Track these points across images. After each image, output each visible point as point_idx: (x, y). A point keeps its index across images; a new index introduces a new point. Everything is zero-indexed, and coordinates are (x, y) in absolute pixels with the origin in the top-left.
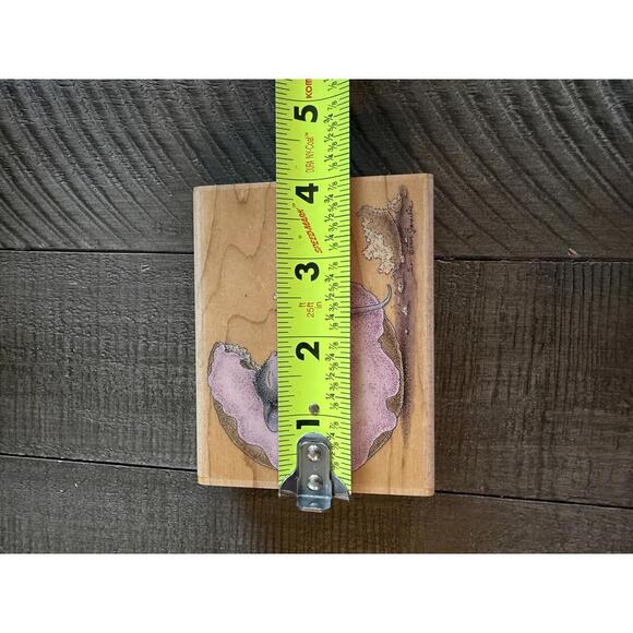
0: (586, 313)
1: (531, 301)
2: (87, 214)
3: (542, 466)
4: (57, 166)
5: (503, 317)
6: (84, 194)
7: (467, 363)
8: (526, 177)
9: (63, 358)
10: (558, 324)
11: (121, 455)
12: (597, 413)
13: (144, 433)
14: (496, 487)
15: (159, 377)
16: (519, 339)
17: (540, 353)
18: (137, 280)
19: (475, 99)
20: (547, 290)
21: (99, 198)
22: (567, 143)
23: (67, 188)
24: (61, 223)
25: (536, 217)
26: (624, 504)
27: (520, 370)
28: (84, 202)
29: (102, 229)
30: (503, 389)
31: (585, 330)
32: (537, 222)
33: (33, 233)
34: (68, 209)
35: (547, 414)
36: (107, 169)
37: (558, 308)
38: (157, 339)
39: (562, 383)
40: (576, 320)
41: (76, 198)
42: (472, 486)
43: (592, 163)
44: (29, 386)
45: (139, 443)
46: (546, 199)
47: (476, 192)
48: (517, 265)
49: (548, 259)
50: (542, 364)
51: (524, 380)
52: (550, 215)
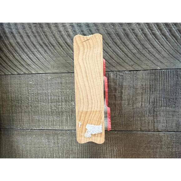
0: (163, 83)
1: (149, 81)
2: (33, 64)
3: (155, 123)
4: (25, 52)
5: (142, 85)
6: (32, 59)
7: (134, 97)
8: (146, 49)
9: (29, 103)
10: (156, 86)
11: (46, 127)
12: (167, 108)
13: (52, 121)
14: (143, 129)
15: (55, 106)
16: (146, 90)
17: (152, 94)
18: (48, 81)
19: (132, 30)
20: (153, 78)
21: (36, 60)
22: (155, 40)
23: (28, 58)
24: (27, 67)
25: (149, 59)
26: (176, 131)
27: (147, 98)
28: (32, 61)
29: (38, 68)
30: (143, 104)
31: (163, 87)
32: (149, 61)
33: (19, 70)
34: (28, 63)
35: (155, 109)
36: (38, 52)
37: (156, 82)
38: (54, 96)
39: (158, 101)
40: (160, 85)
41: (30, 60)
42: (137, 129)
43: (162, 45)
44: (20, 111)
45: (50, 124)
46: (151, 55)
47: (134, 54)
48: (145, 72)
49: (153, 70)
50: (153, 96)
51: (148, 101)
52: (152, 59)
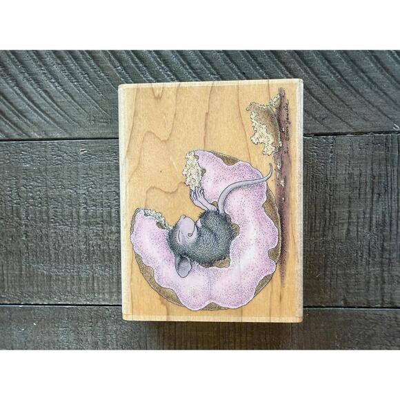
1: (370, 164)
2: (35, 111)
3: (384, 283)
4: (10, 75)
5: (351, 176)
6: (32, 95)
7: (327, 211)
8: (362, 74)
9: (20, 225)
10: (389, 179)
11: (70, 297)
13: (87, 280)
14: (352, 300)
15: (97, 235)
16: (362, 191)
17: (378, 201)
18: (77, 160)
20: (380, 155)
21: (45, 99)
23: (19, 92)
24: (15, 119)
25: (370, 103)
27: (364, 213)
28: (33, 102)
29: (48, 122)
30: (353, 228)
32: (371, 106)
34: (20, 108)
35: (385, 244)
36: (50, 76)
37: (389, 167)
38: (95, 206)
39: (394, 222)
41: (26, 99)
45: (83, 287)
46: (376, 89)
47: (327, 86)
48: (359, 138)
49: (380, 133)
50: (380, 208)
51: (367, 221)
52: (379, 101)
